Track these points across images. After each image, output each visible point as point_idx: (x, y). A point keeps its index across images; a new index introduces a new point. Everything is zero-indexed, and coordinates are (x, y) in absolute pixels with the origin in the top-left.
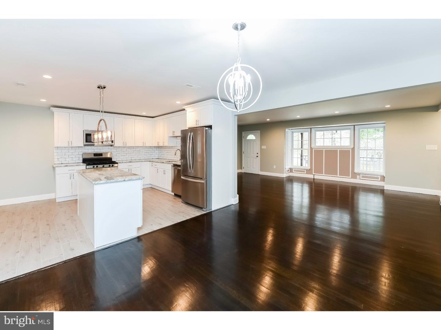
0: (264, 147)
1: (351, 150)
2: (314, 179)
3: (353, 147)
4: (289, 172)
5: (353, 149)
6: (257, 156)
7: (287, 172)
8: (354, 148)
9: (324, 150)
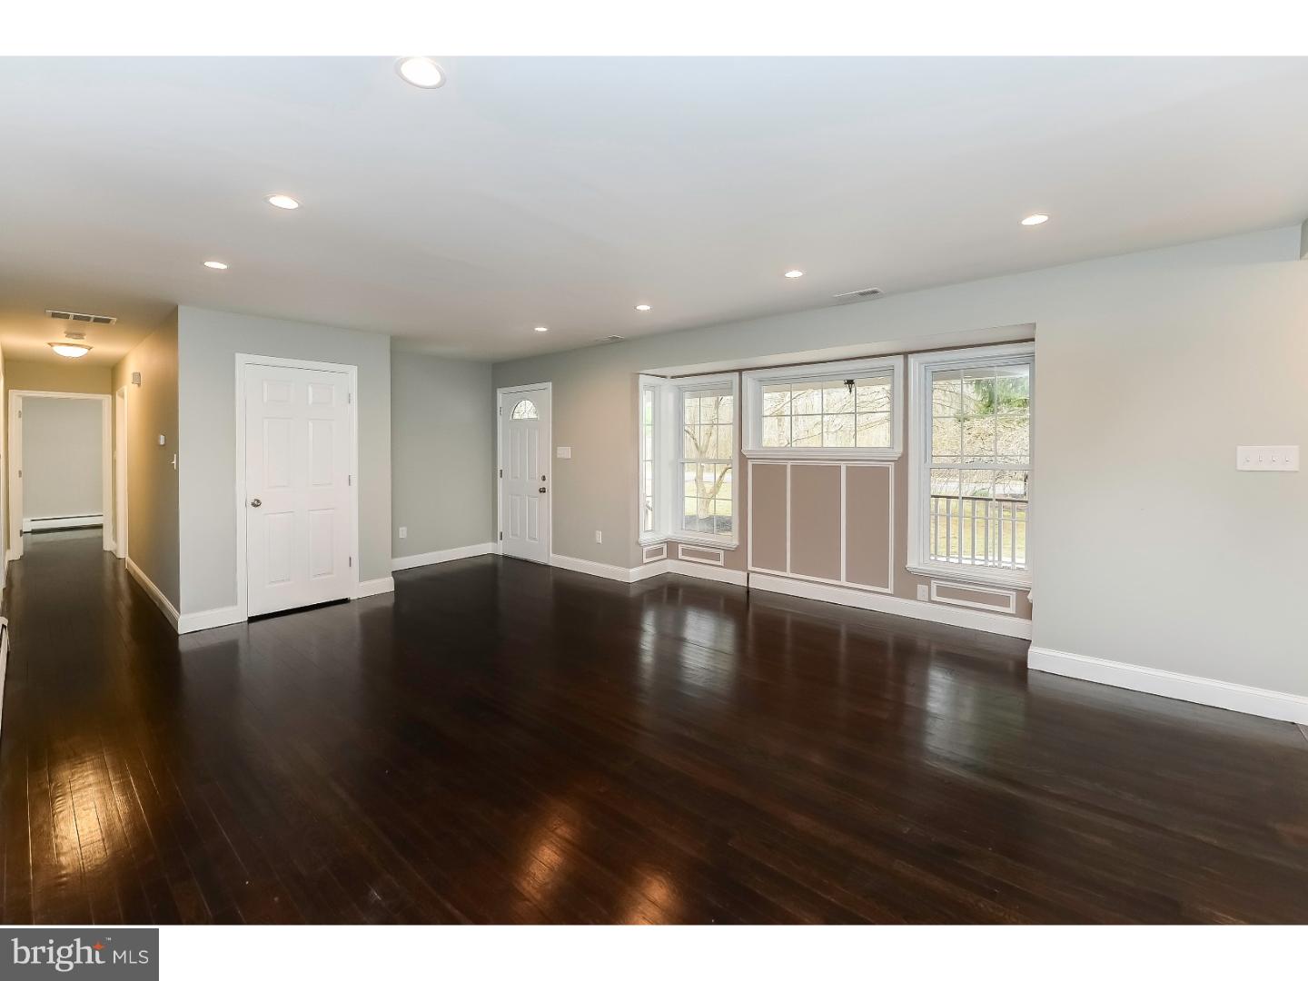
0: (564, 452)
1: (891, 466)
2: (748, 588)
3: (899, 450)
4: (665, 555)
5: (902, 462)
6: (543, 491)
7: (645, 561)
8: (904, 458)
9: (789, 464)
